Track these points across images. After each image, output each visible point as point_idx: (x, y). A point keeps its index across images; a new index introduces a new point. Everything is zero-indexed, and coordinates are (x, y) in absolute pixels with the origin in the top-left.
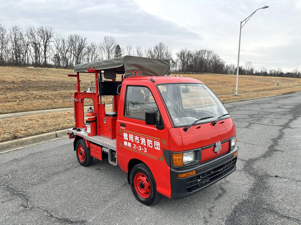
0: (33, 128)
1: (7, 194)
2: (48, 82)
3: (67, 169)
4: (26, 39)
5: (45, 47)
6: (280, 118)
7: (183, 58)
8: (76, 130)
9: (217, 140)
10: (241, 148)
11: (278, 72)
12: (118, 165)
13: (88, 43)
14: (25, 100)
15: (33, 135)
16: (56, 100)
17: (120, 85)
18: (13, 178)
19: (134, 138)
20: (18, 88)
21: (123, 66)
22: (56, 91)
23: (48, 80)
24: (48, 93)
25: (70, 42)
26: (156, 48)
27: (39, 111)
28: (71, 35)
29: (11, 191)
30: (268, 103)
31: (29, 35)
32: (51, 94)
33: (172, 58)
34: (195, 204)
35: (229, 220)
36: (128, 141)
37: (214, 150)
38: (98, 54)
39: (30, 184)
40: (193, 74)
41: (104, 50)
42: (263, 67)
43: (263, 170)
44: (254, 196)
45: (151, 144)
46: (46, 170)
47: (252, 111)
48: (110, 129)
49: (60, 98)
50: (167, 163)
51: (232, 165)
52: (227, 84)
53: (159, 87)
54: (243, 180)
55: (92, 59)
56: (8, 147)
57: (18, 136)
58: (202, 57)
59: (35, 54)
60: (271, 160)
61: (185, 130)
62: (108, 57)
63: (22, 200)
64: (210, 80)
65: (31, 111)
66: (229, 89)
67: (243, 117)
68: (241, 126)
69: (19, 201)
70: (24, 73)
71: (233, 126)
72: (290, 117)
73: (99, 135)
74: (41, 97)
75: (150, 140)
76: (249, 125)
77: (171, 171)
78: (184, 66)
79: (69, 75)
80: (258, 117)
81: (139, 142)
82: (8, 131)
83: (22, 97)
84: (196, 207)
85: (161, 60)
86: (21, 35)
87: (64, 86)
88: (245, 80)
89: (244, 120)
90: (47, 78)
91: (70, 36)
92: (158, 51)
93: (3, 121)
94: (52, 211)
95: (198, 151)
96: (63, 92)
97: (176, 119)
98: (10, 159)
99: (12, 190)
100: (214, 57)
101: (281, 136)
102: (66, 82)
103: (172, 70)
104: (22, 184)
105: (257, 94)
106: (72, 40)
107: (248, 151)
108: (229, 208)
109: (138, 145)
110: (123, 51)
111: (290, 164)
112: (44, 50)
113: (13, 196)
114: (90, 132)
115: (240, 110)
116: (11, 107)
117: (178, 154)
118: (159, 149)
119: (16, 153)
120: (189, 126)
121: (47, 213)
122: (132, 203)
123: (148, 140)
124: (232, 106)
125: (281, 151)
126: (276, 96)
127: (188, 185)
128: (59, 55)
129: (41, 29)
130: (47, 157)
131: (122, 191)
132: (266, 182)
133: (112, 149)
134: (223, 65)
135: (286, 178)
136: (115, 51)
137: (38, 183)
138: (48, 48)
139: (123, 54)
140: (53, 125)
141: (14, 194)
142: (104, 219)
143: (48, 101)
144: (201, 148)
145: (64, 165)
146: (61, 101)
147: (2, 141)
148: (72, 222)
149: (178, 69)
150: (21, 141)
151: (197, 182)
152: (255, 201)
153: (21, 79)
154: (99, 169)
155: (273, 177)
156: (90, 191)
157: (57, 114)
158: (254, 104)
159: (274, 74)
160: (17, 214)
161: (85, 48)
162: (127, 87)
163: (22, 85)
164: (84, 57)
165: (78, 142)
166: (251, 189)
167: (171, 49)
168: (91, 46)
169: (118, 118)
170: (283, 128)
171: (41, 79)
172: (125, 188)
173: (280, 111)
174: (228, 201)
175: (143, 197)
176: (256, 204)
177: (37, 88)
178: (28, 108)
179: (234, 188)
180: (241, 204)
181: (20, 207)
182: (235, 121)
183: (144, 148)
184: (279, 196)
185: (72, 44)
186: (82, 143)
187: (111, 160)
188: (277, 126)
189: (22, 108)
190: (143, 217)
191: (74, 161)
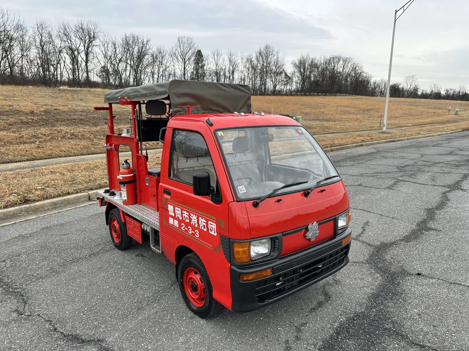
0: (54, 186)
2: (85, 111)
3: (94, 254)
4: (57, 42)
5: (87, 54)
6: (448, 173)
7: (302, 70)
8: (108, 194)
9: (312, 220)
10: (371, 223)
11: (459, 92)
12: (163, 252)
13: (152, 48)
14: (49, 140)
15: (54, 197)
16: (95, 141)
17: (164, 128)
18: (11, 266)
19: (182, 213)
20: (40, 122)
21: (169, 97)
22: (96, 126)
23: (86, 108)
24: (85, 130)
25: (124, 46)
26: (260, 54)
27: (68, 158)
28: (126, 36)
29: (4, 287)
30: (434, 146)
31: (62, 36)
32: (89, 132)
33: (285, 70)
34: (277, 317)
35: (324, 348)
36: (174, 218)
37: (305, 236)
38: (168, 65)
39: (35, 276)
40: (318, 95)
41: (177, 58)
42: (435, 85)
43: (399, 262)
44: (375, 307)
45: (204, 225)
46: (62, 255)
47: (405, 160)
48: (154, 196)
49: (102, 137)
50: (226, 257)
51: (341, 257)
52: (372, 112)
53: (220, 133)
54: (363, 280)
55: (159, 73)
56: (14, 215)
57: (30, 199)
58: (334, 68)
59: (71, 66)
60: (416, 245)
61: (256, 205)
62: (183, 69)
63: (18, 302)
64: (344, 106)
65: (57, 157)
66: (374, 122)
67: (387, 171)
68: (381, 185)
69: (13, 303)
70: (53, 97)
71: (344, 194)
72: (464, 171)
73: (140, 204)
74: (73, 136)
75: (202, 219)
76: (395, 184)
77: (232, 271)
78: (304, 83)
79: (96, 109)
80: (413, 169)
81: (188, 221)
82: (16, 191)
83: (45, 135)
84: (277, 324)
86: (51, 36)
88: (402, 107)
89: (388, 175)
90: (84, 105)
91: (124, 37)
92: (262, 58)
93: (12, 174)
94: (58, 321)
95: (276, 238)
97: (241, 187)
98: (14, 236)
99: (7, 285)
100: (353, 68)
101: (441, 205)
103: (285, 89)
104: (23, 277)
105: (418, 130)
106: (128, 44)
107: (383, 229)
108: (329, 325)
109: (187, 225)
110: (207, 59)
111: (446, 253)
112: (85, 59)
113: (5, 295)
114: (126, 199)
115: (385, 158)
116: (26, 151)
117: (242, 244)
118: (216, 234)
119: (24, 225)
120: (261, 199)
121: (50, 324)
122: (179, 313)
123: (200, 218)
124: (375, 151)
126: (451, 133)
127: (258, 292)
128: (109, 67)
129: (80, 26)
130: (68, 234)
131: (169, 292)
132: (399, 283)
133: (154, 227)
134: (368, 82)
135: (434, 278)
136: (194, 60)
137: (47, 276)
138: (91, 56)
139: (206, 65)
140: (84, 181)
141: (8, 292)
142: (132, 338)
143: (84, 143)
144: (282, 233)
145: (91, 247)
147: (6, 207)
148: (83, 341)
149: (295, 87)
150: (33, 206)
151: (275, 286)
152: (375, 315)
153: (44, 107)
155: (412, 275)
156: (121, 290)
158: (411, 147)
159: (453, 95)
160: (6, 325)
161: (147, 56)
162: (174, 131)
163: (44, 117)
164: (146, 70)
165: (111, 212)
166: (373, 294)
167: (283, 55)
168: (156, 53)
169: (161, 181)
170: (449, 189)
171: (74, 107)
172: (175, 288)
173: (451, 159)
174: (330, 315)
175: (196, 305)
176: (374, 320)
177: (68, 122)
178: (52, 153)
179: (345, 292)
180: (351, 320)
181: (12, 313)
182: (373, 176)
183: (196, 231)
184: (416, 308)
185: (129, 50)
186: (116, 215)
187: (154, 244)
188: (440, 186)
189: (44, 153)
190: (191, 337)
191: (107, 240)
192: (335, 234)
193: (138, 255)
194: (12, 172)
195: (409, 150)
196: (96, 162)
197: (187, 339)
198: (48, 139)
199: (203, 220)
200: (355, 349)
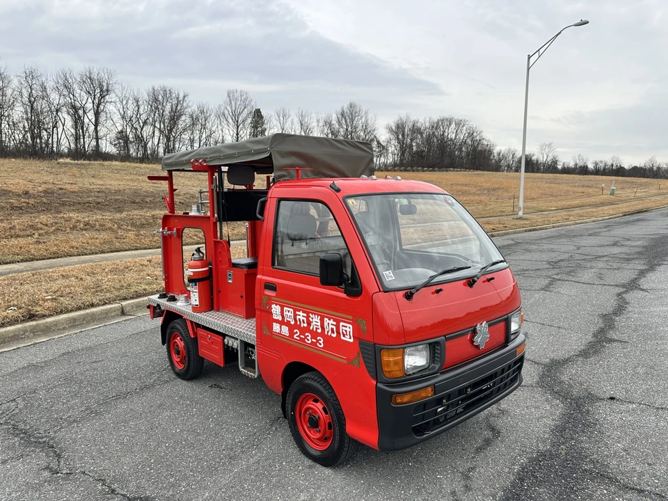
0: (71, 295)
1: (14, 443)
2: (103, 192)
3: (147, 387)
4: (55, 97)
5: (97, 114)
6: (618, 269)
7: (400, 137)
8: (165, 299)
9: (480, 320)
10: (532, 335)
11: (612, 165)
12: (260, 376)
13: (192, 106)
14: (53, 232)
15: (71, 311)
16: (120, 233)
17: (264, 199)
18: (26, 407)
19: (295, 315)
20: (38, 206)
21: (270, 157)
22: (121, 212)
23: (104, 187)
24: (104, 217)
25: (150, 103)
26: (342, 115)
27: (83, 257)
28: (153, 89)
29: (22, 435)
30: (590, 235)
31: (61, 88)
32: (111, 220)
33: (378, 137)
34: (432, 462)
35: (507, 499)
36: (282, 323)
37: (472, 342)
38: (214, 129)
39: (65, 420)
40: (424, 171)
41: (227, 120)
42: (579, 156)
43: (581, 384)
44: (563, 444)
45: (332, 329)
46: (99, 390)
47: (556, 253)
48: (242, 297)
49: (129, 228)
50: (369, 372)
51: (513, 374)
52: (500, 192)
53: (350, 201)
54: (539, 408)
55: (200, 141)
56: (15, 338)
57: (37, 313)
58: (443, 134)
59: (73, 131)
60: (599, 361)
61: (409, 296)
62: (235, 135)
63: (47, 456)
64: (462, 185)
65: (65, 256)
66: (504, 205)
67: (535, 267)
68: (532, 286)
69: (39, 458)
70: (51, 173)
71: (514, 286)
72: (639, 265)
73: (218, 310)
74: (88, 226)
75: (330, 320)
76: (550, 284)
77: (378, 390)
78: (403, 154)
79: (150, 178)
80: (570, 265)
81: (305, 325)
82: (16, 303)
83: (46, 225)
84: (434, 470)
85: (352, 142)
86: (44, 89)
87: (138, 200)
88: (539, 184)
89: (539, 273)
90: (101, 183)
91: (151, 90)
92: (346, 121)
93: (4, 280)
94: (115, 480)
95: (437, 343)
96: (136, 213)
97: (387, 272)
98: (20, 365)
99: (25, 433)
100: (469, 133)
101: (620, 309)
102: (144, 192)
103: (378, 163)
104: (47, 421)
105: (565, 216)
106: (156, 100)
107: (549, 342)
108: (507, 469)
109: (303, 331)
110: (269, 121)
111: (641, 370)
112: (93, 120)
113: (26, 447)
114: (197, 303)
115: (529, 251)
116: (21, 248)
117: (391, 352)
118: (352, 340)
119: (32, 350)
120: (417, 289)
121: (103, 484)
122: (292, 462)
123: (326, 319)
125: (621, 342)
126: (610, 219)
127: (416, 419)
128: (128, 133)
129: (88, 75)
130: (103, 360)
131: (269, 434)
132: (588, 411)
133: (246, 340)
134: (490, 152)
135: (633, 403)
136: (251, 123)
137: (83, 418)
138: (102, 118)
139: (268, 130)
140: (114, 288)
141: (29, 443)
143: (104, 236)
144: (445, 336)
145: (140, 377)
146: (131, 235)
147: (3, 325)
149: (391, 160)
150: (43, 324)
151: (436, 413)
152: (566, 454)
153: (44, 186)
154: (218, 387)
155: (603, 399)
156: (199, 434)
157: (123, 262)
158: (560, 236)
159: (604, 169)
160: (37, 488)
161: (184, 116)
162: (279, 202)
163: (45, 200)
164: (183, 136)
165: (171, 325)
166: (557, 427)
167: (374, 117)
168: (197, 112)
169: (259, 272)
170: (625, 289)
171: (87, 186)
172: (277, 428)
173: (617, 252)
174: (504, 455)
175: (315, 449)
176: (567, 460)
177: (80, 207)
178: (59, 250)
179: (517, 425)
180: (535, 461)
181: (41, 472)
182: (518, 275)
183: (318, 338)
184: (619, 442)
185: (157, 108)
186: (180, 329)
187: (244, 366)
188: (612, 285)
189: (46, 250)
190: (316, 492)
191: (162, 367)
192: (507, 341)
193: (212, 386)
194: (4, 277)
195: (558, 241)
196: (126, 262)
197: (310, 495)
198: (51, 230)
199: (331, 322)
200: (550, 498)
